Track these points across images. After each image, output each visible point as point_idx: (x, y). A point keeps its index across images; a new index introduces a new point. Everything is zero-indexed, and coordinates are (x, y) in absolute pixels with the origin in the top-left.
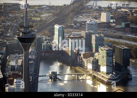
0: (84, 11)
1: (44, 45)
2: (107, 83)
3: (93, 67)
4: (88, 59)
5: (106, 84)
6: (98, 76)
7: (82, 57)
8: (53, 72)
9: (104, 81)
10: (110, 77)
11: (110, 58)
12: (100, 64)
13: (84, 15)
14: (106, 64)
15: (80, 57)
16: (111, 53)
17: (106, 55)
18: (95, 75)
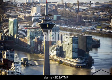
0: (7, 7)
1: (2, 37)
2: (77, 66)
3: (57, 53)
4: (51, 47)
5: (75, 67)
6: (65, 61)
7: (43, 46)
8: (25, 58)
9: (72, 64)
10: (78, 61)
11: (76, 44)
12: (65, 51)
13: (9, 10)
14: (72, 50)
15: (42, 45)
16: (76, 40)
17: (72, 42)
18: (61, 60)
